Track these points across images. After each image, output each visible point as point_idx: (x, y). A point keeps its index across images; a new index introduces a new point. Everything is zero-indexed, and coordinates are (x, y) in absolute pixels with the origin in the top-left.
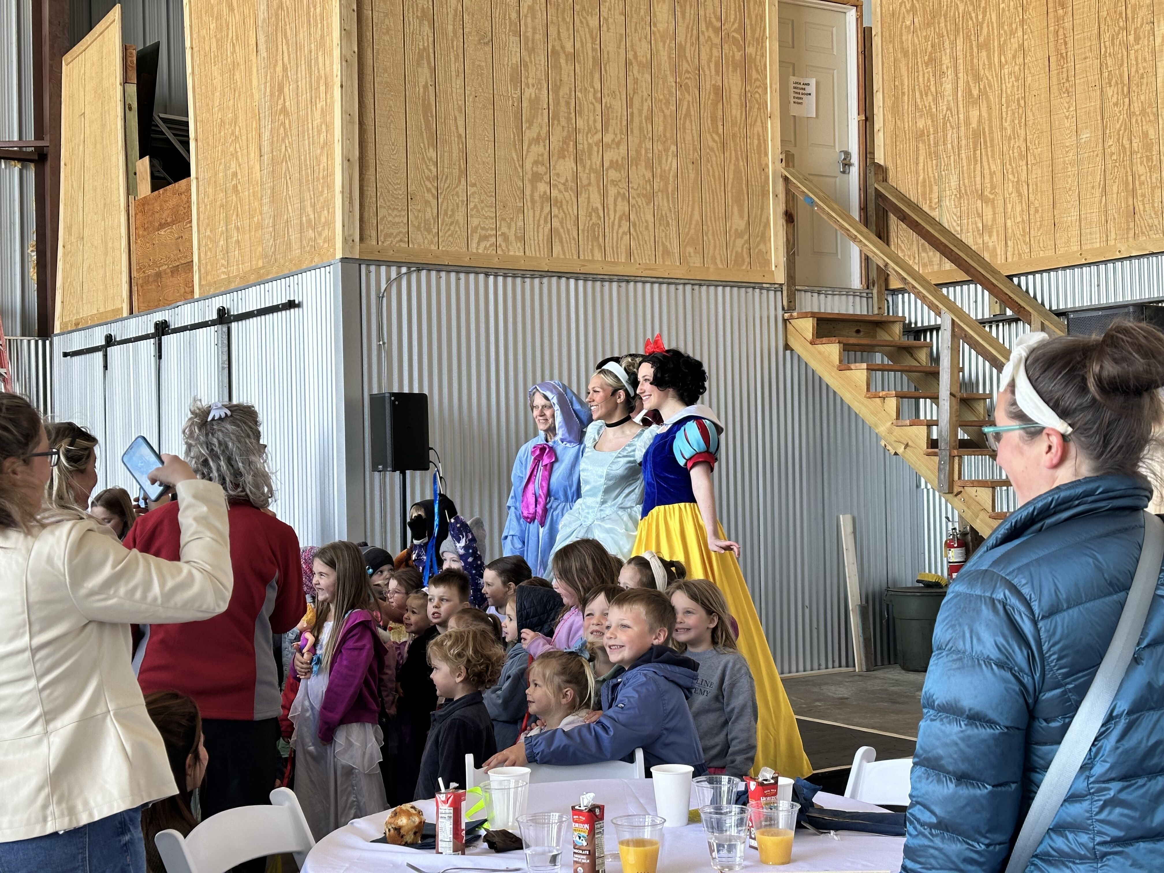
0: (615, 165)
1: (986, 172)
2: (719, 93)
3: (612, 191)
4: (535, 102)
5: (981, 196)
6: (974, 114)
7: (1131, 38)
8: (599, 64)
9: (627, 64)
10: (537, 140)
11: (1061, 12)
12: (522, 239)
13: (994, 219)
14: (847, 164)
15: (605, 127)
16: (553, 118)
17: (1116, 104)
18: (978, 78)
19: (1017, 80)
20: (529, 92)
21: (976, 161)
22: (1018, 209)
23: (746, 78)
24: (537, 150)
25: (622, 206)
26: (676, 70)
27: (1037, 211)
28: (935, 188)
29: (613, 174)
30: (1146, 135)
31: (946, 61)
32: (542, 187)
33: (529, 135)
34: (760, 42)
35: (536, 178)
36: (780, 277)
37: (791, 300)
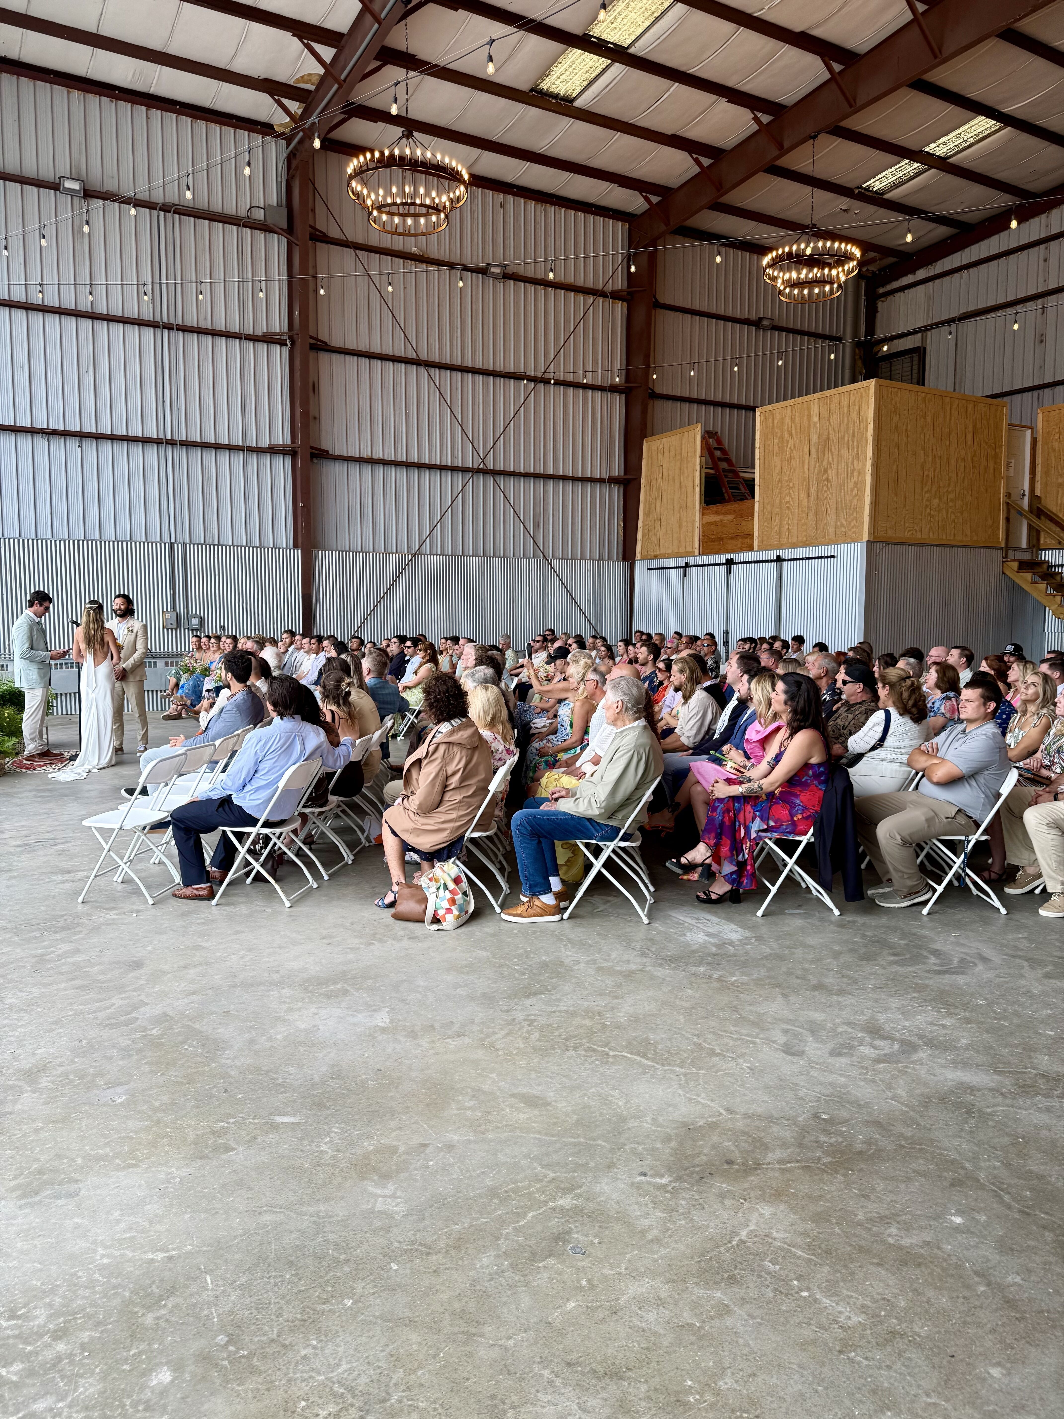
0: (951, 500)
2: (986, 468)
3: (950, 510)
4: (928, 476)
8: (948, 459)
9: (957, 459)
10: (927, 492)
12: (921, 531)
14: (1024, 495)
15: (949, 485)
16: (933, 482)
20: (926, 473)
23: (995, 462)
24: (927, 495)
25: (953, 517)
26: (973, 460)
29: (951, 504)
32: (928, 510)
33: (926, 489)
34: (1000, 446)
35: (927, 506)
36: (1003, 545)
37: (1007, 554)
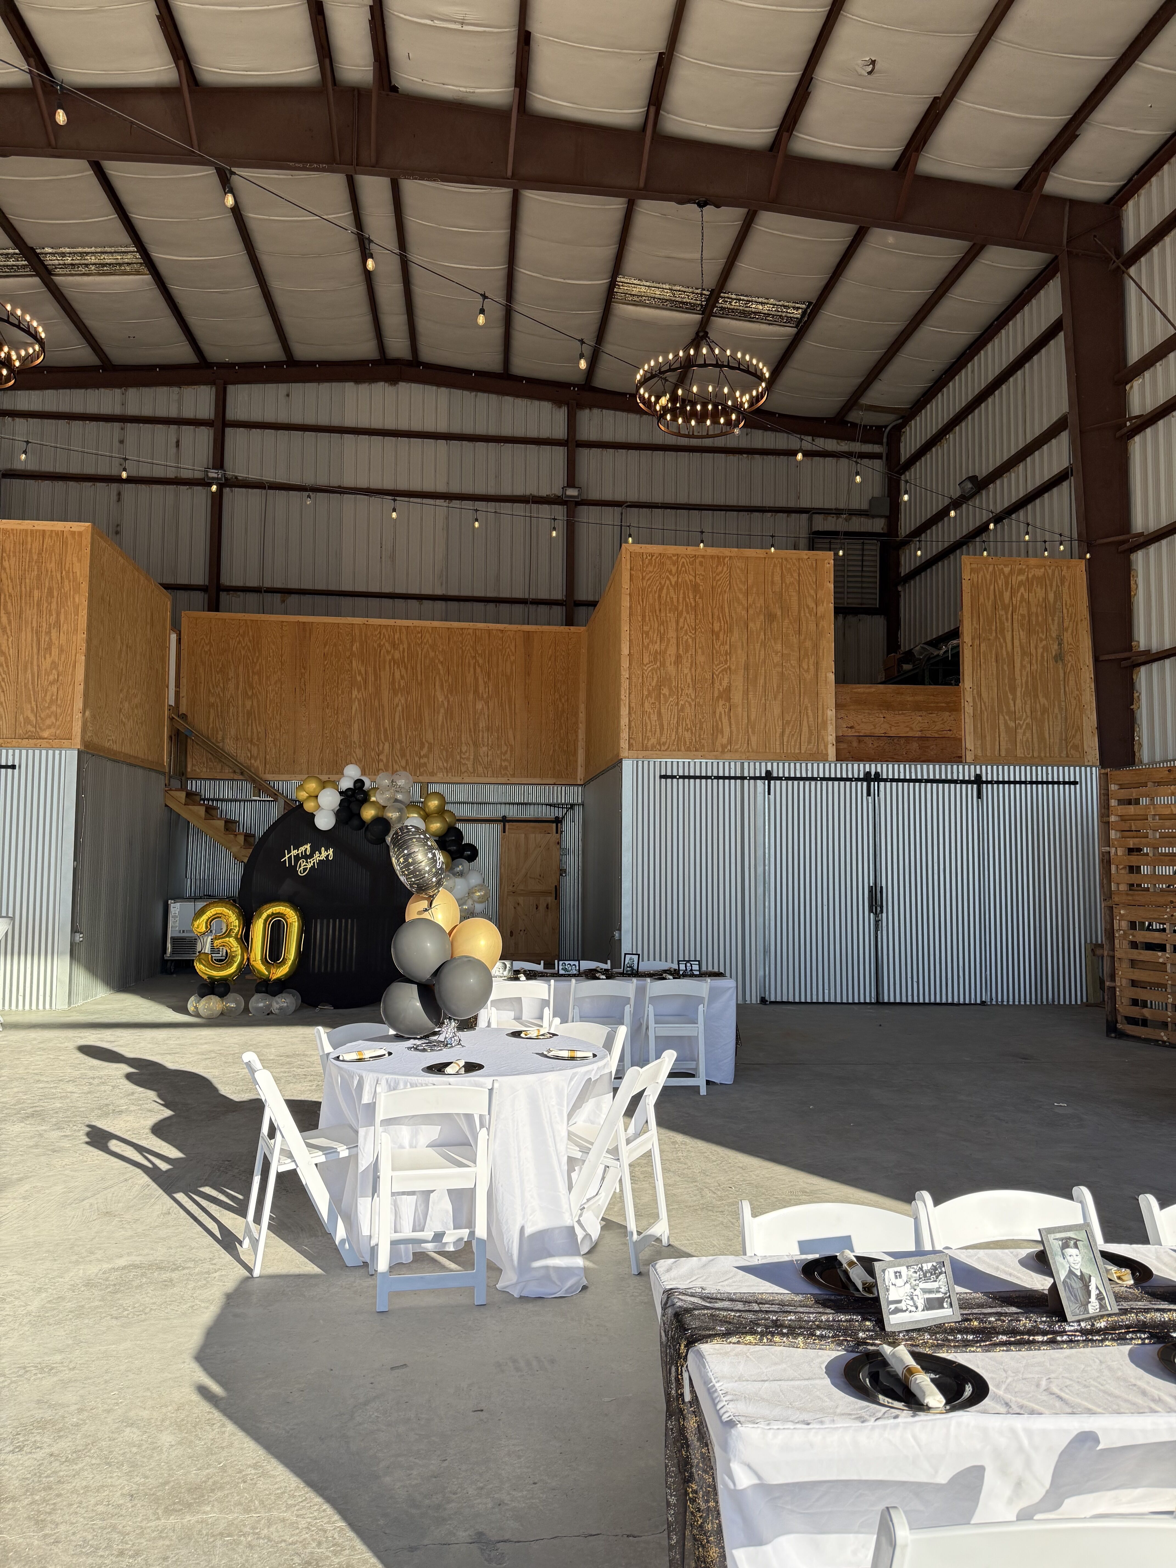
1: (255, 730)
5: (251, 742)
6: (248, 703)
7: (340, 692)
11: (303, 671)
13: (258, 754)
17: (330, 717)
18: (252, 688)
19: (276, 693)
21: (248, 725)
22: (274, 751)
27: (284, 754)
28: (220, 733)
30: (344, 733)
31: (231, 674)
